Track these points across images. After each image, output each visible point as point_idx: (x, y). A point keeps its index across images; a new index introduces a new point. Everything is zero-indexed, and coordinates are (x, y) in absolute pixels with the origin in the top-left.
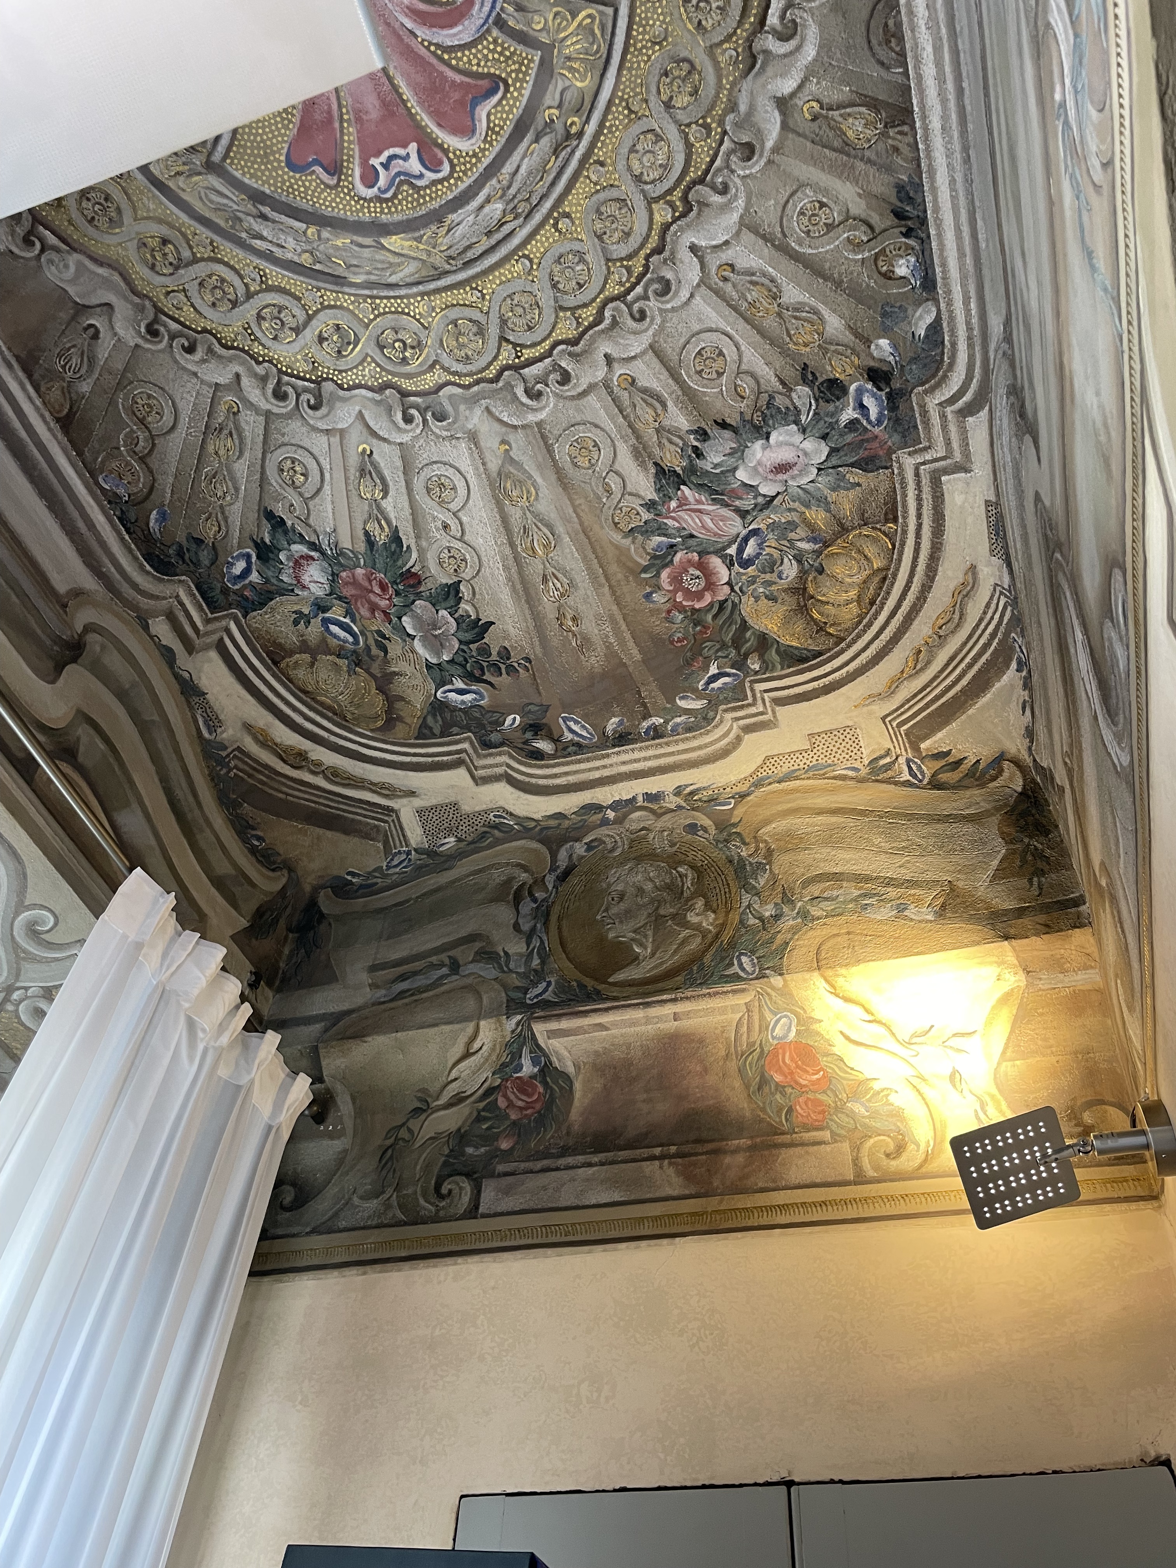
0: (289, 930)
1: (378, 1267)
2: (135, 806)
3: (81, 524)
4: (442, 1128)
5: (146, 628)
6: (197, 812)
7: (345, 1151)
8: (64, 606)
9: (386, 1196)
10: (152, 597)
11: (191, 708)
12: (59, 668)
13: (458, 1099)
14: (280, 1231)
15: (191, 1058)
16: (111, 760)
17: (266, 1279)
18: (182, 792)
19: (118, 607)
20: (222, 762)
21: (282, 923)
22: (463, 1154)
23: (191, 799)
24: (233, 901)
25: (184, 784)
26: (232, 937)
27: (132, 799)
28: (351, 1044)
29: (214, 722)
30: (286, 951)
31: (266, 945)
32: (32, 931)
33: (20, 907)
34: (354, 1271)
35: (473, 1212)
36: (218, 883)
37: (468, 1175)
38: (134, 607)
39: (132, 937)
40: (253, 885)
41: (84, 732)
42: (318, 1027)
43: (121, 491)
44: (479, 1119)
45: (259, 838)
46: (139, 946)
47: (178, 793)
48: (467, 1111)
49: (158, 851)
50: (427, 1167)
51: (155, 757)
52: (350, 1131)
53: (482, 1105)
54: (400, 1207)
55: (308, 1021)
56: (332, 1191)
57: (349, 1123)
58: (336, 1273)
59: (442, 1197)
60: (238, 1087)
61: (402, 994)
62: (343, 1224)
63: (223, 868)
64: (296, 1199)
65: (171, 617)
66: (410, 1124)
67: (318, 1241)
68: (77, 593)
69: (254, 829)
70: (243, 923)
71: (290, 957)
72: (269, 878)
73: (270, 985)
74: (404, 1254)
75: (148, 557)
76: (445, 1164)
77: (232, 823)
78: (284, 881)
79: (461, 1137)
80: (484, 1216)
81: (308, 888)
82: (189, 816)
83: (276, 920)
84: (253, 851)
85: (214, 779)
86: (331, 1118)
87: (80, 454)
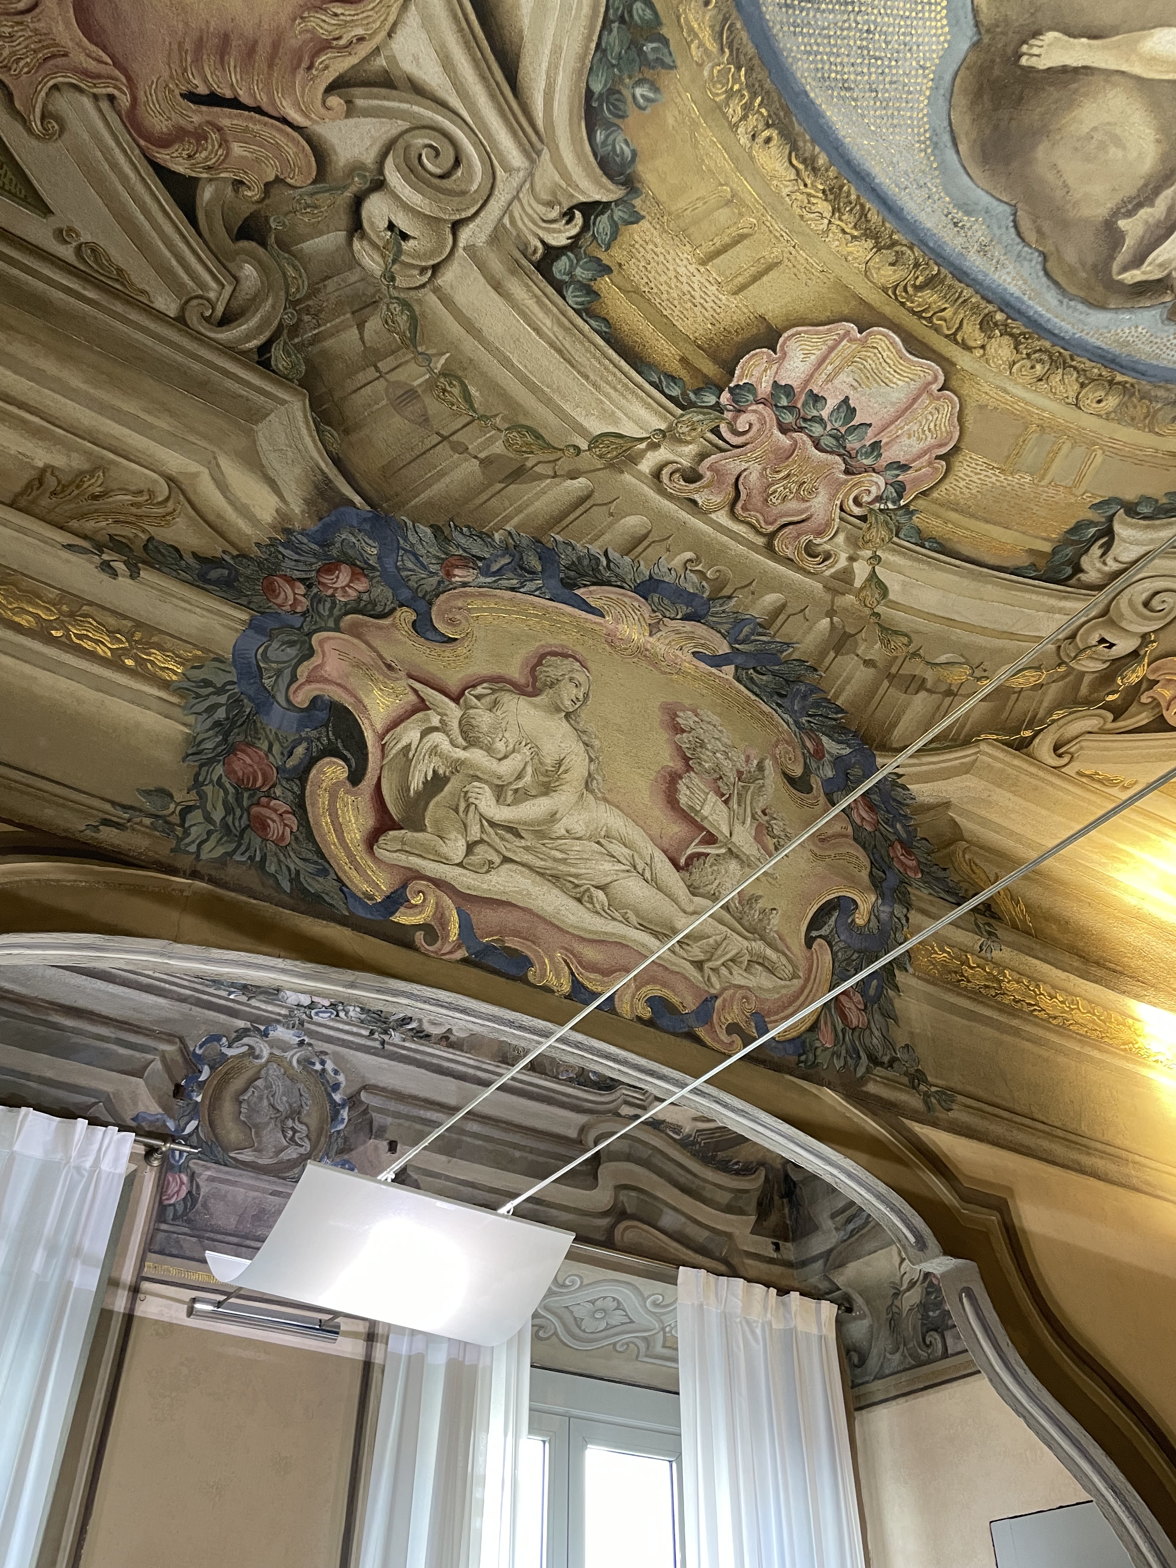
0: (782, 1197)
1: (912, 1396)
2: (666, 1209)
3: (564, 1099)
4: (912, 1302)
5: (619, 1115)
6: (697, 1181)
7: (871, 1326)
8: (581, 1142)
9: (901, 1350)
10: (613, 1101)
11: (662, 1132)
12: (596, 1178)
13: (912, 1284)
14: (860, 1381)
15: (756, 1340)
16: (642, 1197)
17: (864, 1412)
18: (683, 1178)
19: (604, 1117)
20: (693, 1143)
21: (776, 1198)
22: (928, 1317)
23: (689, 1176)
24: (742, 1212)
25: (682, 1172)
26: (752, 1233)
27: (661, 1206)
28: (840, 1270)
29: (677, 1129)
30: (786, 1211)
31: (773, 1219)
32: (655, 1304)
33: (644, 1300)
34: (901, 1400)
35: (945, 1355)
36: (729, 1209)
37: (936, 1330)
38: (609, 1111)
39: (696, 1303)
40: (747, 1191)
41: (624, 1196)
42: (820, 1263)
43: (571, 1075)
44: (928, 1293)
45: (737, 1163)
46: (701, 1306)
47: (682, 1180)
48: (920, 1290)
49: (688, 1222)
50: (914, 1328)
51: (661, 1173)
52: (868, 1313)
53: (926, 1284)
54: (911, 1355)
55: (814, 1259)
56: (874, 1352)
57: (866, 1309)
58: (894, 1403)
59: (928, 1346)
60: (791, 1330)
61: (852, 1234)
62: (887, 1372)
63: (724, 1198)
64: (859, 1360)
65: (627, 1103)
66: (896, 1303)
67: (878, 1385)
68: (583, 1130)
69: (730, 1161)
70: (753, 1218)
71: (791, 1214)
72: (754, 1180)
73: (786, 1240)
74: (922, 1386)
75: (600, 1089)
76: (923, 1325)
77: (718, 1168)
78: (763, 1173)
79: (924, 1306)
80: (953, 1355)
81: (779, 1167)
82: (694, 1186)
83: (772, 1198)
84: (737, 1173)
85: (695, 1155)
86: (855, 1308)
87: (546, 1074)
